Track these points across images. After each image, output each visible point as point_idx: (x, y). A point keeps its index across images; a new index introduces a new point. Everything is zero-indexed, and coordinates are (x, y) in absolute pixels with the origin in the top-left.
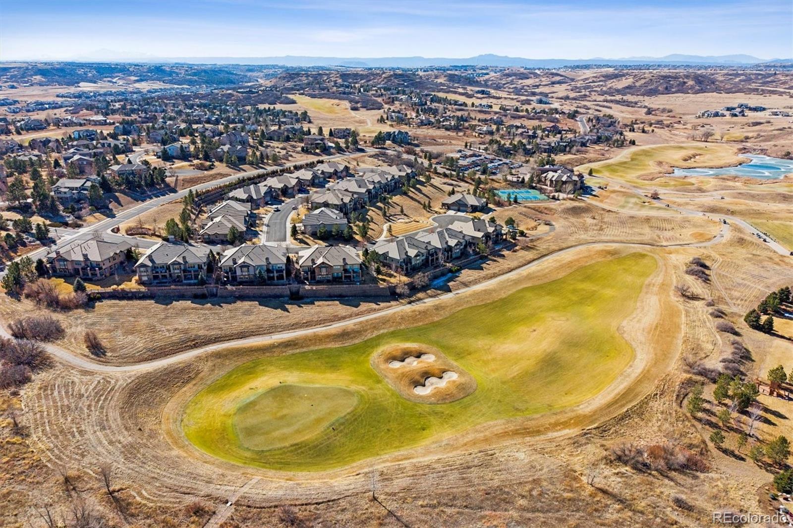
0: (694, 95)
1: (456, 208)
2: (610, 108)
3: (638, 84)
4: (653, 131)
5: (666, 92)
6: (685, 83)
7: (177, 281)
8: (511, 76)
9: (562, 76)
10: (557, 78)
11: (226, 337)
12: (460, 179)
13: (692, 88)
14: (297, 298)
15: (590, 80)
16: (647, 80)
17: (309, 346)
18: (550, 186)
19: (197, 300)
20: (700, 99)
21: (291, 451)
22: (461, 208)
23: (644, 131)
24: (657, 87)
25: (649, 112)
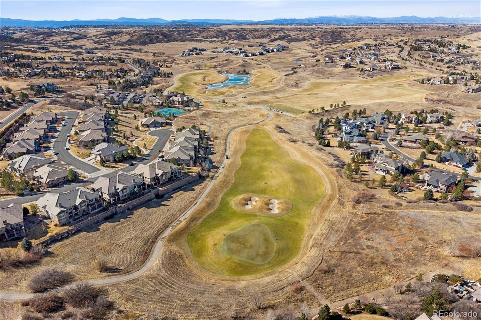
0: (166, 44)
1: (154, 126)
2: (132, 54)
3: (134, 38)
4: (171, 66)
5: (151, 43)
6: (158, 37)
7: (86, 214)
8: (40, 35)
9: (77, 34)
10: (76, 36)
11: (160, 230)
12: (125, 109)
13: (163, 40)
14: (160, 197)
15: (99, 36)
16: (138, 36)
17: (201, 217)
18: (179, 104)
19: (110, 220)
20: (171, 46)
21: (278, 255)
22: (156, 125)
23: (167, 67)
24: (145, 40)
25: (154, 55)
